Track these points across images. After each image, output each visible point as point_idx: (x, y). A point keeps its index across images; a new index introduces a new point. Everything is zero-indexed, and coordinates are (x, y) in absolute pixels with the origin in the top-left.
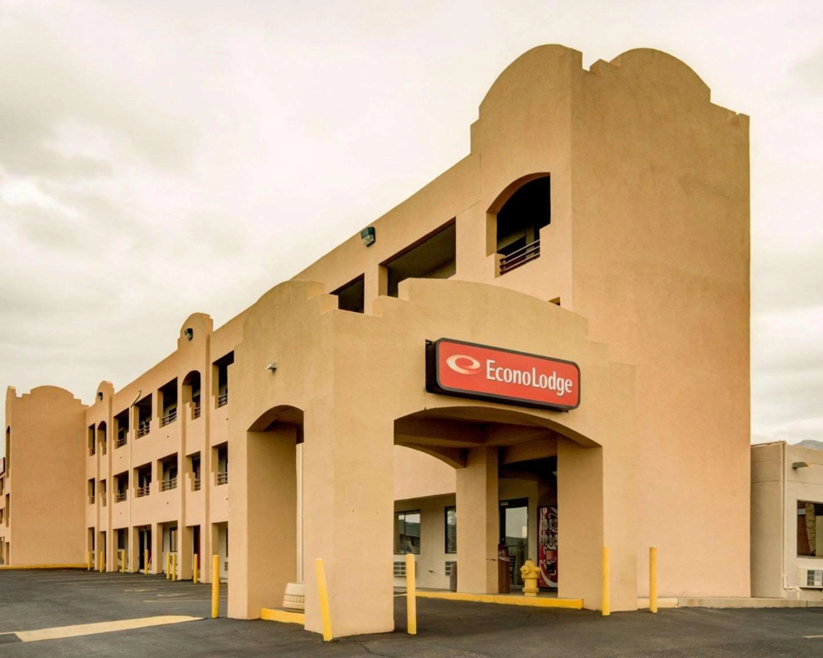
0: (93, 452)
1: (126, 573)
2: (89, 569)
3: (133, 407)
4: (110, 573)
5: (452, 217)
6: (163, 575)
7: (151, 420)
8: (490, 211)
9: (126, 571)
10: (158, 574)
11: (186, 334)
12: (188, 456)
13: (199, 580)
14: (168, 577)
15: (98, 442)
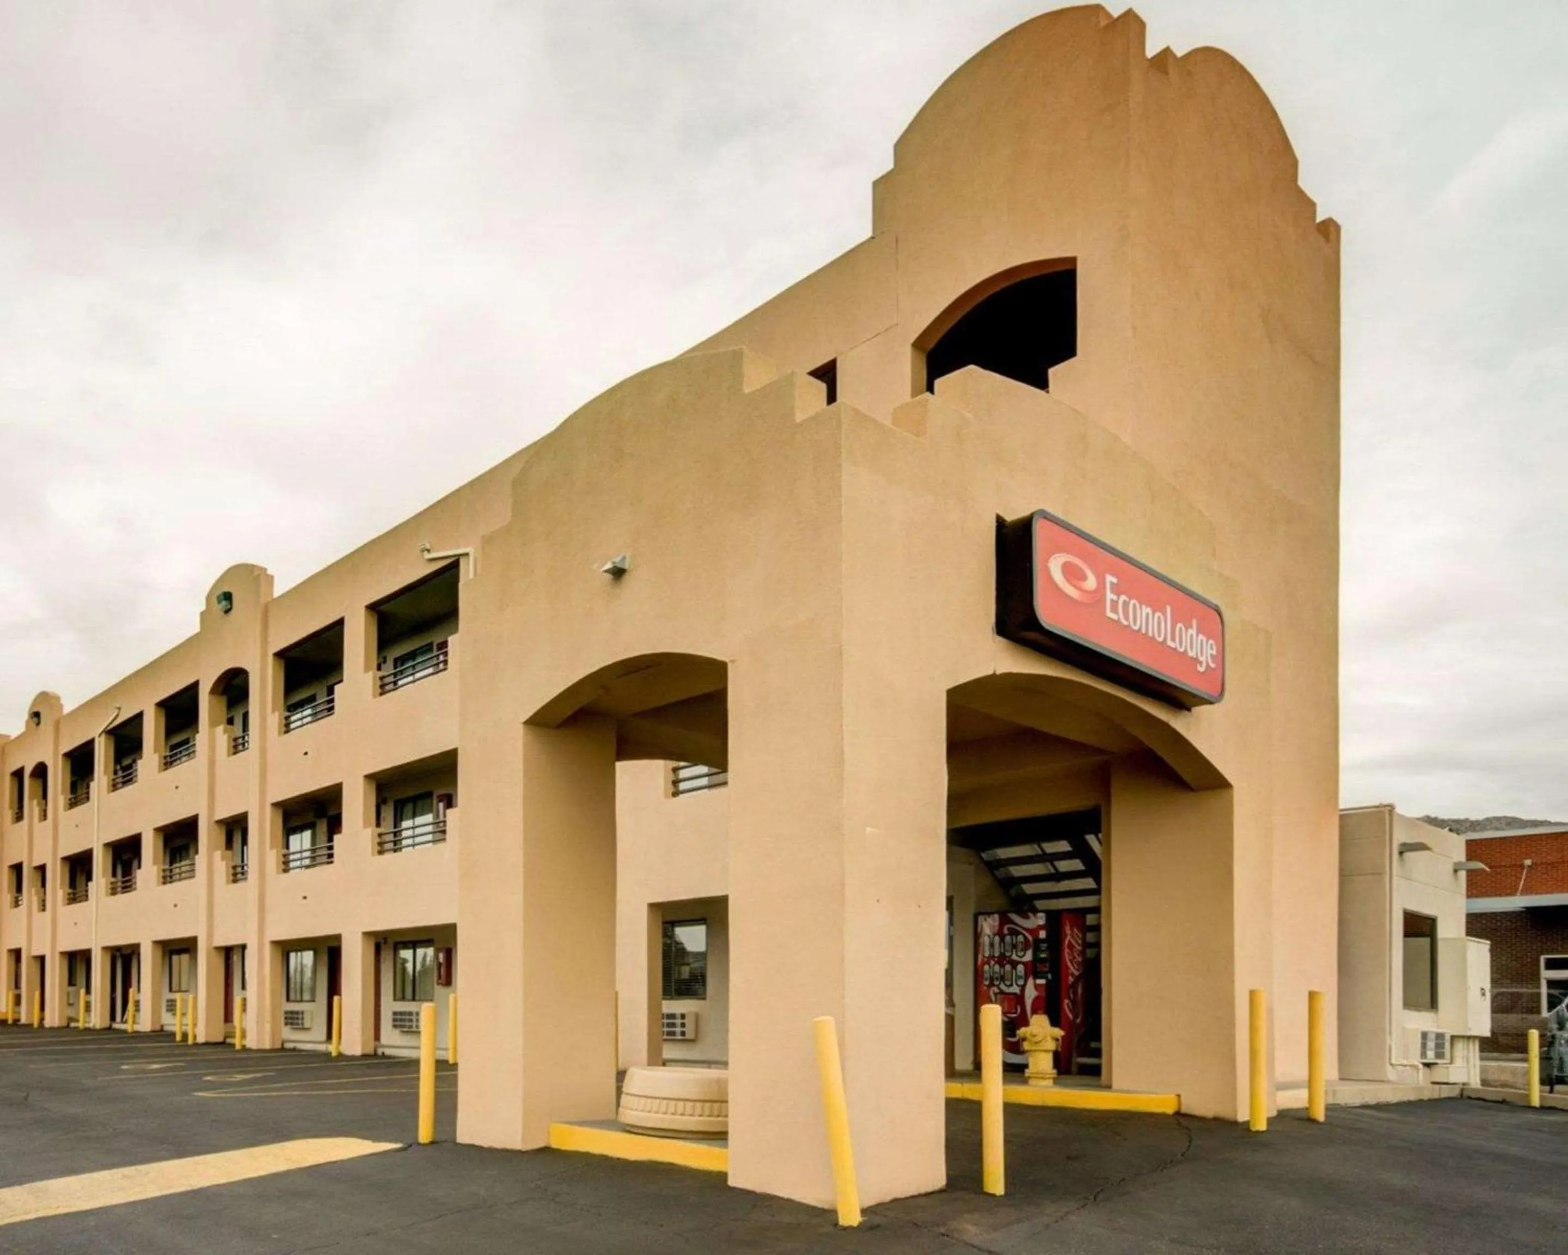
0: (19, 817)
1: (88, 1030)
2: (10, 1021)
3: (103, 736)
4: (52, 1029)
5: (831, 358)
6: (162, 1033)
7: (141, 757)
8: (918, 345)
9: (87, 1025)
10: (152, 1031)
11: (219, 602)
12: (219, 822)
13: (244, 1042)
14: (178, 1038)
15: (31, 799)
